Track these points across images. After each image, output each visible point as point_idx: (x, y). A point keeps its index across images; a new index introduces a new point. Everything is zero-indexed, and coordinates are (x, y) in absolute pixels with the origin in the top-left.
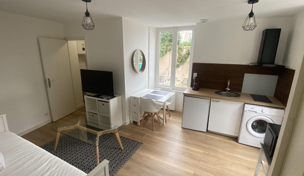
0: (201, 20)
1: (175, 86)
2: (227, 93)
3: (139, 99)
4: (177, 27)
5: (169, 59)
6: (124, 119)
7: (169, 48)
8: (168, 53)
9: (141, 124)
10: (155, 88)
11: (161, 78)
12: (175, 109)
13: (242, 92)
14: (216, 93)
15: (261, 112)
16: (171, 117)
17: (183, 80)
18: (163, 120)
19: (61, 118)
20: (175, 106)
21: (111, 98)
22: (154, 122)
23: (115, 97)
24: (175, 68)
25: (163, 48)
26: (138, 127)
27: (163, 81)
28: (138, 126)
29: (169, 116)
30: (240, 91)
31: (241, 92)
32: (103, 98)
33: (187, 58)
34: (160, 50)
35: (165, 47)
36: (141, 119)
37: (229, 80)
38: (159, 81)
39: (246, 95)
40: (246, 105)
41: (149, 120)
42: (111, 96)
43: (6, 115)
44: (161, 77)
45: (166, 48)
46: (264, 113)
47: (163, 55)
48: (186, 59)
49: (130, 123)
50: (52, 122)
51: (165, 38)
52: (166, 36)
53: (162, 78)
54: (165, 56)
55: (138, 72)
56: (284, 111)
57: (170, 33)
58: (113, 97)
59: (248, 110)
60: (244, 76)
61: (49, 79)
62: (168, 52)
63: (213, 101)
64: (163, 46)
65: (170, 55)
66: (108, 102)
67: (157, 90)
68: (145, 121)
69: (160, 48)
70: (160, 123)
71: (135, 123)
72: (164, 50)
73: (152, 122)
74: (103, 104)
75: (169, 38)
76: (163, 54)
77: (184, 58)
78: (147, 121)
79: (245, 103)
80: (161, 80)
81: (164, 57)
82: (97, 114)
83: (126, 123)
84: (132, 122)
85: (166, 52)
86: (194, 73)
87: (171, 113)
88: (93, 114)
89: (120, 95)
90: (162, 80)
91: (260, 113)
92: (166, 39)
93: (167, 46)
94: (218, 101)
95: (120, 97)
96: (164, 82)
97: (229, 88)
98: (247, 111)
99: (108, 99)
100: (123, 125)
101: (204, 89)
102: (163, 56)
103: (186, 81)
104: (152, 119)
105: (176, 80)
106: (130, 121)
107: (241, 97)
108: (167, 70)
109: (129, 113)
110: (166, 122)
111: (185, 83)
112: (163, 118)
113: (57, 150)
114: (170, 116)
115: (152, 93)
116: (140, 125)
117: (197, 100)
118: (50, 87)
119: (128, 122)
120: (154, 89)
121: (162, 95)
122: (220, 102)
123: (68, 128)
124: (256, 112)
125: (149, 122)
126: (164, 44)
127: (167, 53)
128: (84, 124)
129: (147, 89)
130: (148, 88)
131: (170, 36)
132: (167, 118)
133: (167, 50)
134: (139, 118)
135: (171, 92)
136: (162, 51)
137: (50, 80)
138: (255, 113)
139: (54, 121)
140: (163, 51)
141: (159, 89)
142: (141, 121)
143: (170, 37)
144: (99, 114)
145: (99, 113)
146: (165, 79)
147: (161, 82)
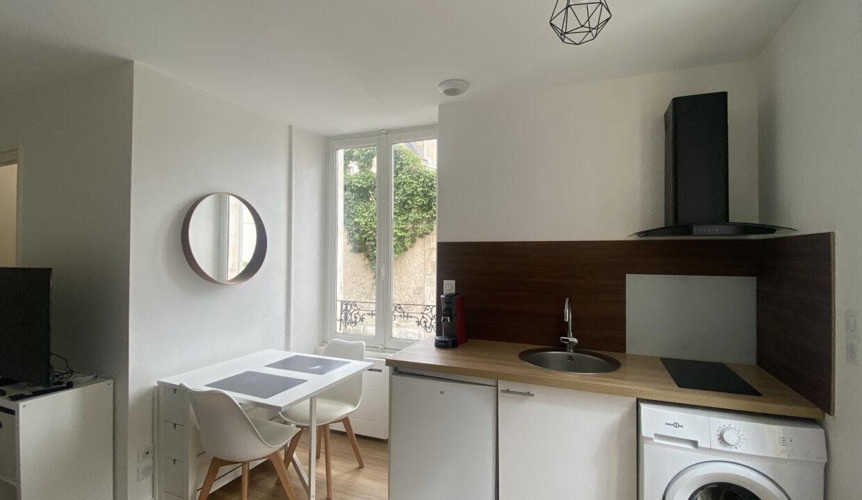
0: (441, 84)
1: (394, 336)
2: (570, 357)
4: (388, 132)
5: (423, 261)
7: (420, 227)
8: (419, 242)
11: (346, 309)
13: (630, 349)
14: (524, 356)
15: (717, 445)
17: (422, 313)
23: (70, 386)
24: (387, 267)
25: (402, 229)
27: (354, 319)
29: (358, 466)
30: (620, 345)
31: (624, 350)
32: (3, 394)
34: (396, 233)
35: (410, 226)
37: (567, 300)
38: (341, 320)
39: (645, 362)
40: (644, 408)
44: (346, 305)
45: (413, 228)
46: (733, 450)
47: (406, 250)
51: (409, 201)
52: (413, 195)
53: (349, 307)
54: (410, 252)
56: (821, 431)
57: (423, 187)
59: (656, 435)
60: (624, 286)
62: (418, 239)
63: (508, 391)
64: (404, 223)
65: (426, 248)
66: (12, 412)
69: (395, 229)
72: (408, 235)
76: (403, 245)
79: (639, 401)
80: (346, 317)
81: (409, 255)
85: (413, 241)
86: (445, 282)
89: (108, 378)
90: (351, 314)
91: (713, 447)
92: (411, 203)
93: (416, 221)
94: (528, 394)
96: (355, 323)
97: (574, 336)
98: (652, 439)
101: (482, 341)
102: (405, 252)
103: (430, 314)
105: (395, 313)
107: (622, 369)
108: (418, 294)
109: (150, 463)
111: (428, 325)
114: (361, 467)
117: (442, 393)
122: (532, 395)
124: (695, 443)
126: (405, 218)
127: (416, 244)
130: (287, 347)
131: (422, 194)
134: (192, 490)
136: (400, 238)
138: (689, 447)
140: (403, 237)
143: (421, 198)
146: (360, 312)
147: (346, 323)
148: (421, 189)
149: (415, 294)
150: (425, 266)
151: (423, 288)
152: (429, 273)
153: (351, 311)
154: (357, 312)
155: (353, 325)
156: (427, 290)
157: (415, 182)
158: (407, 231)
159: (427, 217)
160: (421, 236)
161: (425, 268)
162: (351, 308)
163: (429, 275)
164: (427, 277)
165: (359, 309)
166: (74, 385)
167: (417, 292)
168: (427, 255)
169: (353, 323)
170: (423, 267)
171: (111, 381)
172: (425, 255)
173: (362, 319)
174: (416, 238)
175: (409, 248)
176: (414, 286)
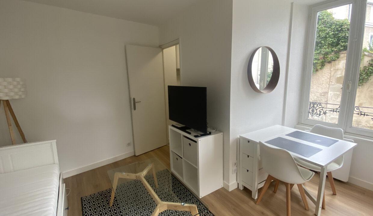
1: (353, 125)
3: (258, 145)
5: (329, 77)
6: (225, 177)
7: (329, 57)
9: (261, 196)
10: (298, 124)
11: (313, 106)
12: (349, 178)
16: (336, 196)
18: (317, 203)
19: (146, 153)
20: (351, 173)
21: (202, 135)
22: (291, 200)
23: (210, 134)
24: (354, 83)
25: (316, 59)
26: (252, 203)
27: (319, 113)
28: (253, 199)
29: (332, 193)
32: (190, 133)
33: (371, 73)
35: (322, 56)
36: (259, 188)
38: (309, 112)
41: (278, 191)
42: (202, 132)
43: (55, 141)
44: (313, 104)
45: (324, 58)
47: (317, 70)
48: (369, 74)
49: (237, 187)
50: (135, 156)
52: (326, 37)
53: (315, 106)
54: (320, 72)
55: (262, 91)
57: (334, 31)
58: (205, 133)
61: (134, 99)
62: (327, 64)
64: (317, 55)
65: (332, 69)
66: (196, 142)
67: (304, 129)
68: (271, 192)
70: (306, 208)
71: (247, 191)
72: (319, 62)
73: (285, 200)
74: (190, 144)
75: (330, 40)
76: (316, 68)
77: (364, 73)
78: (275, 192)
80: (313, 111)
82: (182, 158)
83: (229, 186)
84: (242, 188)
85: (323, 65)
87: (337, 187)
88: (178, 158)
89: (219, 131)
90: (317, 110)
92: (323, 43)
93: (327, 54)
95: (219, 135)
96: (320, 115)
99: (196, 136)
100: (223, 188)
102: (317, 72)
104: (285, 190)
105: (355, 112)
106: (238, 184)
109: (236, 168)
110: (323, 208)
112: (316, 200)
113: (113, 206)
114: (334, 194)
115: (291, 135)
116: (256, 198)
118: (135, 109)
119: (232, 185)
120: (295, 128)
121: (318, 143)
123: (128, 175)
125: (280, 196)
126: (318, 52)
127: (325, 67)
128: (167, 169)
129: (281, 126)
130: (283, 124)
131: (332, 36)
132: (327, 198)
133: (325, 62)
134: (257, 185)
135: (342, 139)
136: (315, 64)
137: (136, 100)
139: (137, 155)
140: (317, 63)
141: (308, 129)
142: (260, 190)
143: (332, 38)
144: (184, 159)
145: (183, 157)
146: (324, 109)
147: (312, 114)
148: (332, 33)
149: (321, 95)
150: (330, 79)
151: (327, 93)
152: (333, 84)
153: (317, 108)
154: (321, 109)
155: (318, 115)
156: (331, 94)
157: (327, 29)
158: (319, 60)
159: (335, 50)
160: (330, 62)
161: (330, 81)
162: (317, 106)
163: (332, 85)
164: (331, 86)
165: (323, 108)
166: (211, 133)
167: (323, 94)
168: (332, 74)
169: (318, 114)
170: (328, 80)
171: (222, 133)
172: (330, 73)
173: (325, 113)
174: (325, 63)
175: (319, 70)
176: (320, 91)
